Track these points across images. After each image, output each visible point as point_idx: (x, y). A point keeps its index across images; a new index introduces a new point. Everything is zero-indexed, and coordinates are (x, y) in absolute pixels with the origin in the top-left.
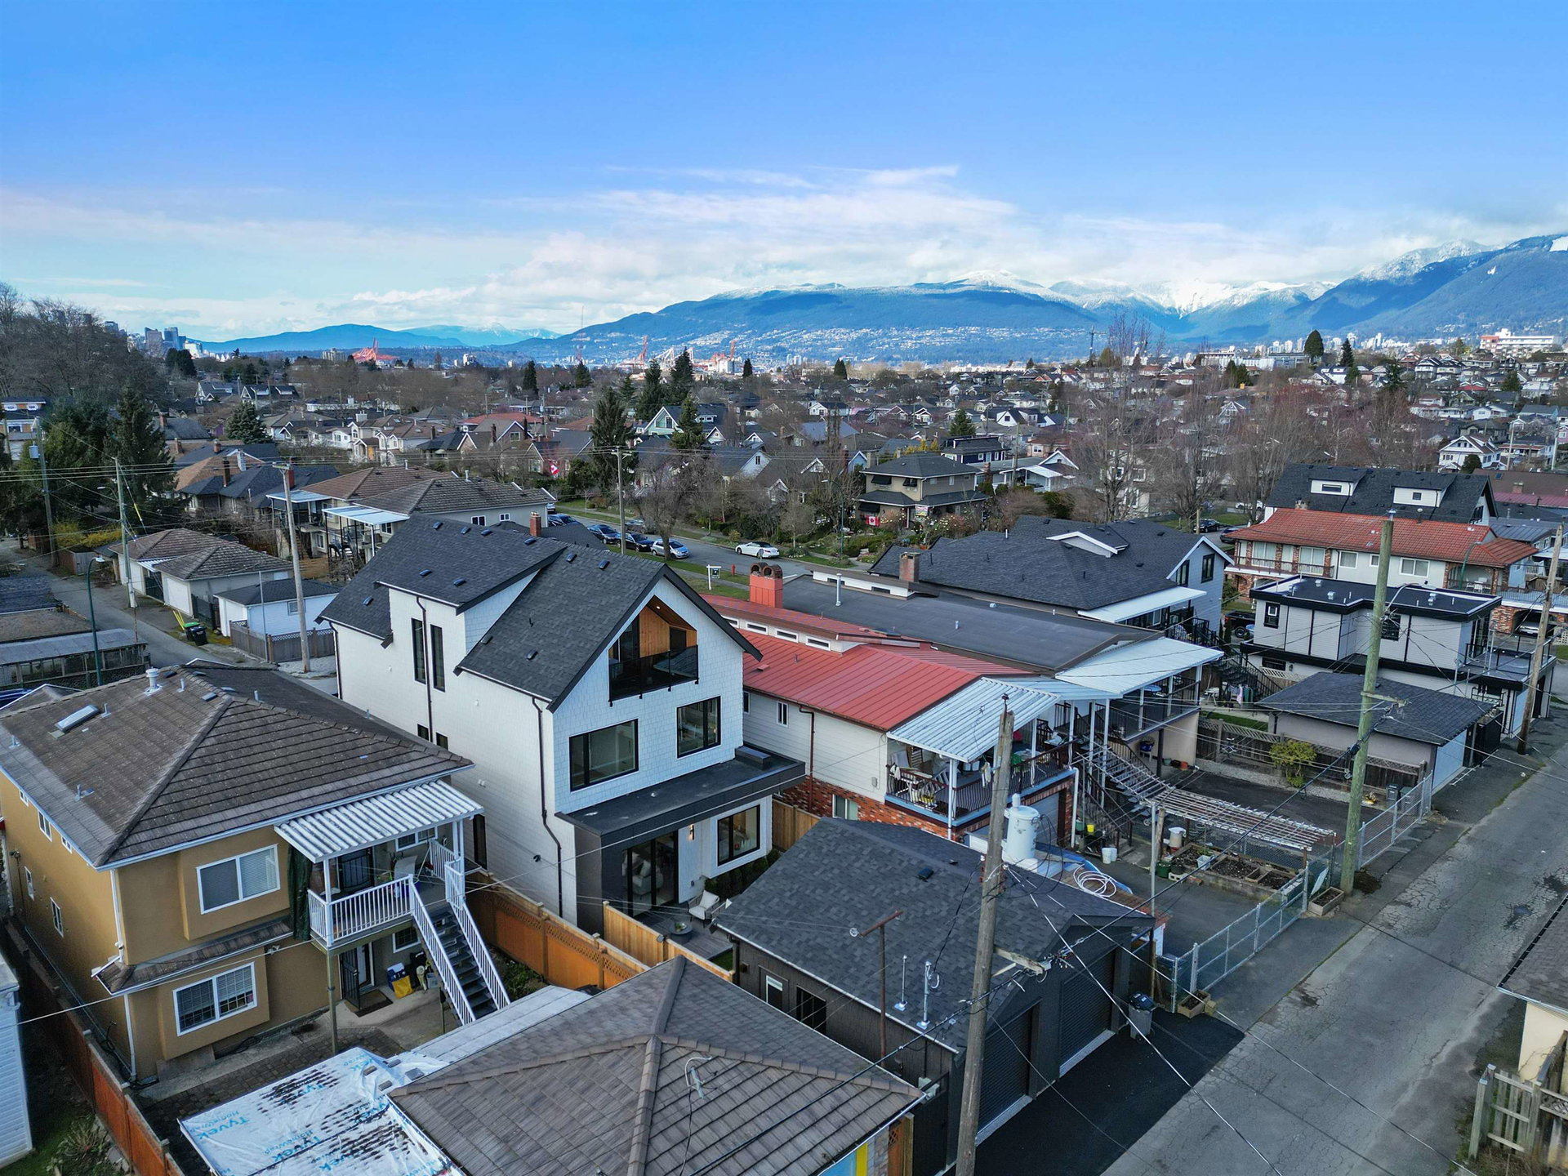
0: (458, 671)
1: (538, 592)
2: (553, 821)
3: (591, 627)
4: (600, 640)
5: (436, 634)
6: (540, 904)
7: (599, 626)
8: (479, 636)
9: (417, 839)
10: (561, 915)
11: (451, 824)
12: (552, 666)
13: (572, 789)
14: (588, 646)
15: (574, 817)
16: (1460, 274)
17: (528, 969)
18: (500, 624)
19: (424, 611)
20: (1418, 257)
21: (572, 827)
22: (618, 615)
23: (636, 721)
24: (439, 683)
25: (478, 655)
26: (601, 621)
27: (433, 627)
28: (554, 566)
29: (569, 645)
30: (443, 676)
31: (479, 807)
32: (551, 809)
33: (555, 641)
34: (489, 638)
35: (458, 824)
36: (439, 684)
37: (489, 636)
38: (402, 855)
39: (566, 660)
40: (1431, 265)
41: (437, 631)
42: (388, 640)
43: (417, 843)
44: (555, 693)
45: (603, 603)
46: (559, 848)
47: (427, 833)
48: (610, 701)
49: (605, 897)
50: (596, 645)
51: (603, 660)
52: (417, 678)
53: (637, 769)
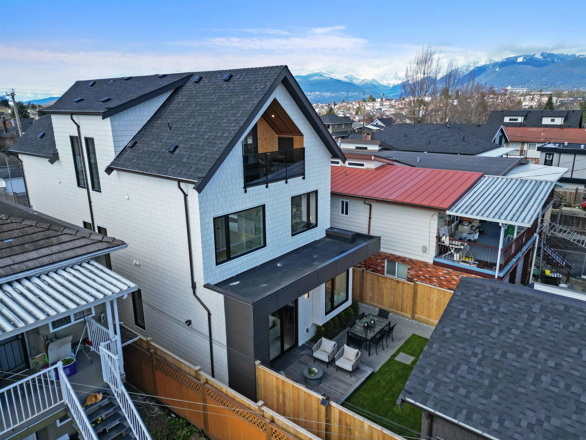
0: (109, 170)
1: (173, 106)
2: (202, 292)
3: (225, 121)
4: (237, 128)
5: (90, 142)
6: (197, 368)
7: (233, 119)
8: (126, 141)
9: (72, 319)
10: (213, 376)
11: (104, 305)
12: (194, 154)
13: (217, 264)
14: (226, 135)
15: (219, 287)
16: (486, 70)
17: (188, 424)
18: (143, 132)
19: (78, 127)
20: (472, 65)
21: (221, 297)
22: (249, 108)
23: (264, 206)
24: (96, 185)
25: (125, 156)
26: (234, 115)
27: (87, 139)
28: (184, 88)
29: (206, 137)
30: (98, 178)
31: (132, 285)
32: (200, 281)
33: (193, 136)
34: (134, 144)
35: (112, 303)
36: (96, 187)
37: (133, 141)
38: (57, 337)
39: (206, 148)
40: (477, 67)
41: (90, 141)
42: (54, 158)
43: (73, 322)
44: (200, 175)
45: (233, 102)
46: (209, 315)
47: (83, 313)
48: (245, 187)
49: (256, 358)
50: (233, 133)
51: (238, 151)
52: (79, 185)
53: (265, 245)
